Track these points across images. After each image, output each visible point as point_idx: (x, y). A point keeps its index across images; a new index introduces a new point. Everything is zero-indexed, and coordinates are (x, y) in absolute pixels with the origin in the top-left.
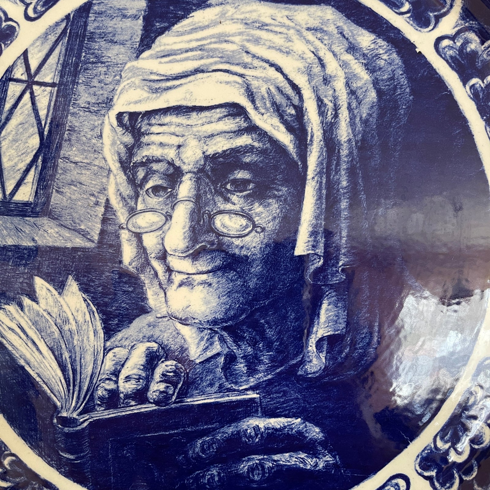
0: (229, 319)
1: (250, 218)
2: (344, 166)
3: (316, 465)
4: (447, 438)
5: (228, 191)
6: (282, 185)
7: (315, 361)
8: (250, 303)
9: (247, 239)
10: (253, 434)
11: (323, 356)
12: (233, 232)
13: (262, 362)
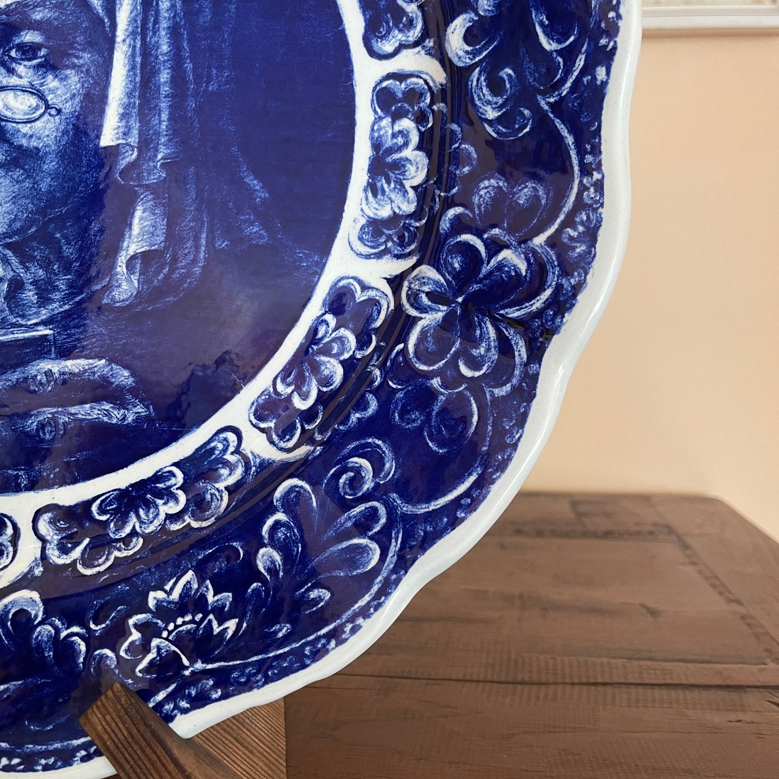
0: (15, 233)
1: (41, 97)
2: (164, 24)
3: (124, 418)
4: (289, 380)
5: (13, 59)
6: (83, 50)
7: (125, 286)
8: (42, 212)
9: (38, 124)
10: (44, 380)
11: (135, 278)
12: (19, 117)
13: (56, 289)
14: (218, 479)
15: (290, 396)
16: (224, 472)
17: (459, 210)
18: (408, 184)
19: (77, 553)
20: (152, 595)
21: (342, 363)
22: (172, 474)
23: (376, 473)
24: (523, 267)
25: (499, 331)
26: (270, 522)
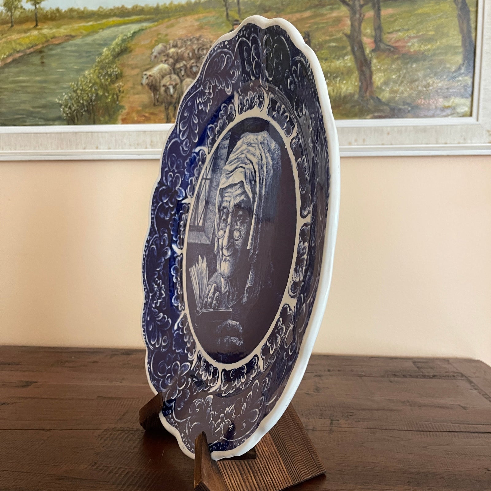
1: (240, 232)
2: (262, 207)
3: (239, 344)
9: (239, 241)
11: (247, 295)
12: (237, 238)
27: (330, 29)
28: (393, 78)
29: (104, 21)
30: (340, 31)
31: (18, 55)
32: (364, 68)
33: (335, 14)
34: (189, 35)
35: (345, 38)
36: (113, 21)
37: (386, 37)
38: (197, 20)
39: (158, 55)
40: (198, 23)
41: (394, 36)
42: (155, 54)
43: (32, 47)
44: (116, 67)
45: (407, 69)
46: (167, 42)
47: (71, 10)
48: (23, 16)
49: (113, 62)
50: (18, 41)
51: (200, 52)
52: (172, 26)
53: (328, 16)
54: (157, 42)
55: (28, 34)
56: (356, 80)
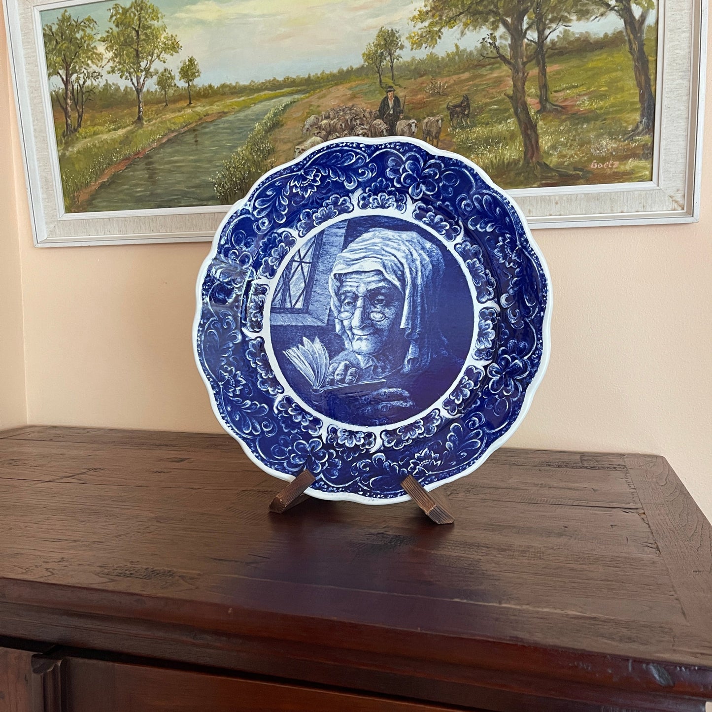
0: (375, 352)
1: (384, 314)
2: (419, 294)
3: (406, 405)
4: (454, 395)
5: (376, 304)
6: (396, 301)
7: (407, 368)
8: (383, 347)
9: (383, 322)
10: (383, 394)
11: (410, 366)
12: (377, 320)
13: (387, 368)
14: (433, 423)
15: (454, 399)
16: (435, 421)
17: (504, 348)
18: (489, 339)
19: (393, 444)
20: (416, 455)
21: (470, 390)
22: (420, 422)
23: (479, 422)
24: (521, 365)
25: (514, 383)
26: (449, 435)
27: (491, 91)
28: (561, 141)
29: (256, 95)
30: (502, 92)
31: (173, 135)
32: (529, 132)
33: (495, 74)
34: (341, 105)
35: (507, 100)
36: (265, 95)
37: (552, 96)
38: (350, 89)
39: (310, 128)
40: (351, 92)
41: (561, 95)
42: (307, 127)
43: (186, 126)
44: (268, 142)
45: (576, 130)
46: (319, 113)
47: (224, 86)
48: (176, 94)
49: (265, 137)
50: (173, 121)
51: (354, 123)
52: (324, 96)
53: (488, 77)
54: (309, 115)
55: (182, 113)
56: (520, 144)
